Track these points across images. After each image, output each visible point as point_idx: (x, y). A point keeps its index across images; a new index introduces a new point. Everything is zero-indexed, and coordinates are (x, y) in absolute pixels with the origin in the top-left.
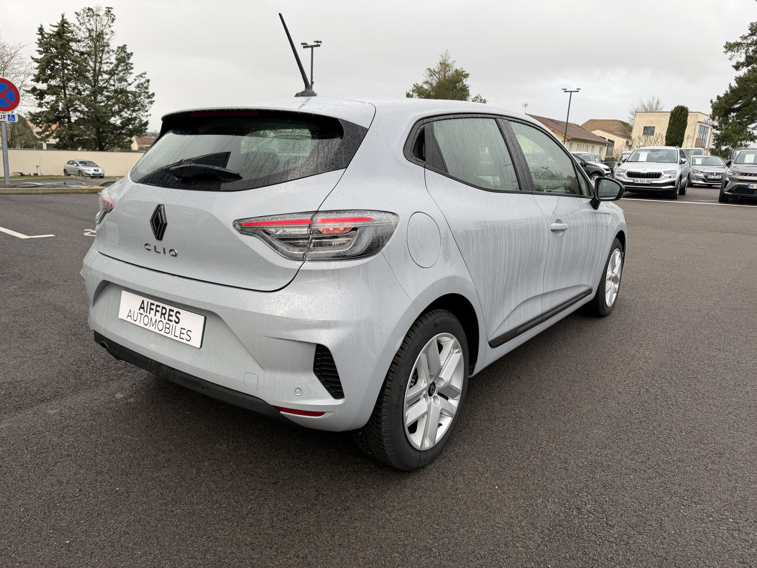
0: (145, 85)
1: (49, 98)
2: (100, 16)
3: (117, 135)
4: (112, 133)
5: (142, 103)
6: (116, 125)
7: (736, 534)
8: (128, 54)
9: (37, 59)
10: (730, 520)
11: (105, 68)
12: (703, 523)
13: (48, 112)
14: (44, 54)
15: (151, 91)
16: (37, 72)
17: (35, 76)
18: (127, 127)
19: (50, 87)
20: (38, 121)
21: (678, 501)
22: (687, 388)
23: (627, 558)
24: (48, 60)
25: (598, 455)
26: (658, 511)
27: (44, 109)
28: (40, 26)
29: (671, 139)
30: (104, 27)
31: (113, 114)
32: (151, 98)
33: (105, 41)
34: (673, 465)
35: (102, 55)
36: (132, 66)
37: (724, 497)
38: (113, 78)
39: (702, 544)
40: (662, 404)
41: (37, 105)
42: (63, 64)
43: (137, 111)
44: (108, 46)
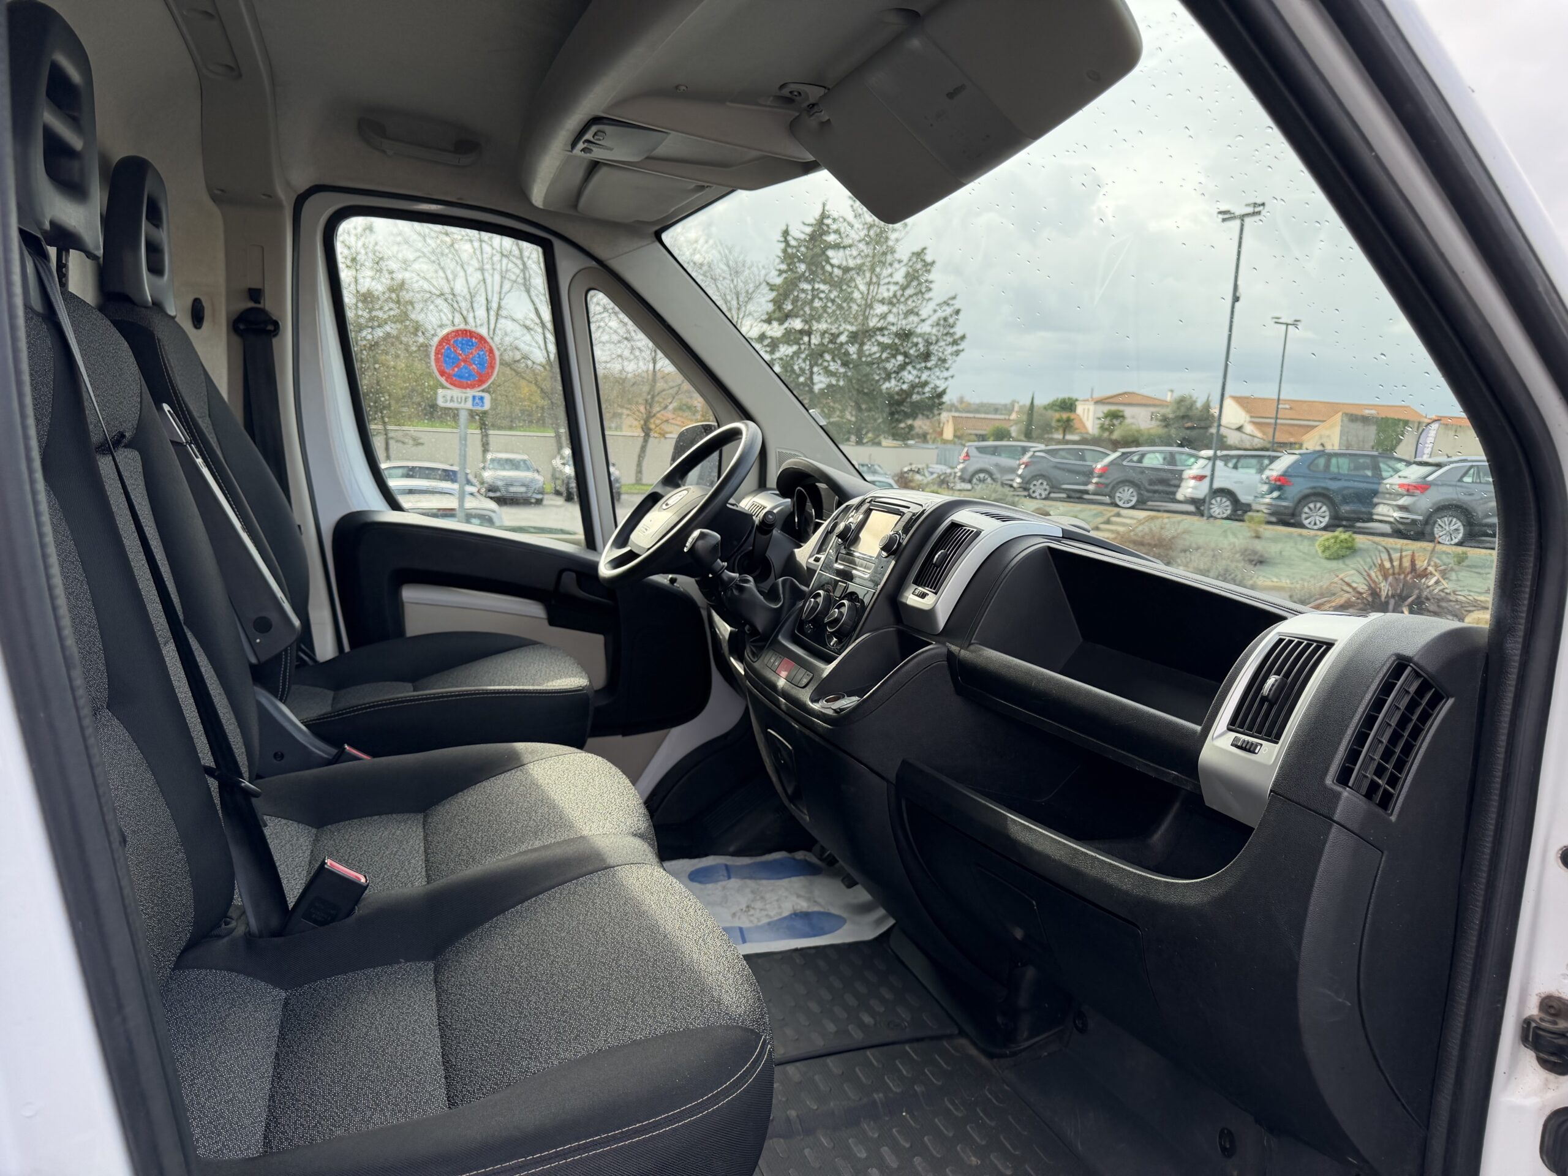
0: (951, 321)
1: (785, 350)
5: (940, 354)
8: (928, 264)
9: (775, 285)
11: (885, 293)
14: (784, 275)
15: (959, 331)
16: (770, 307)
17: (767, 313)
18: (909, 399)
19: (788, 332)
24: (790, 284)
28: (784, 228)
31: (888, 376)
32: (957, 344)
33: (890, 243)
35: (881, 269)
36: (931, 286)
38: (895, 310)
42: (813, 288)
43: (930, 369)
44: (893, 251)
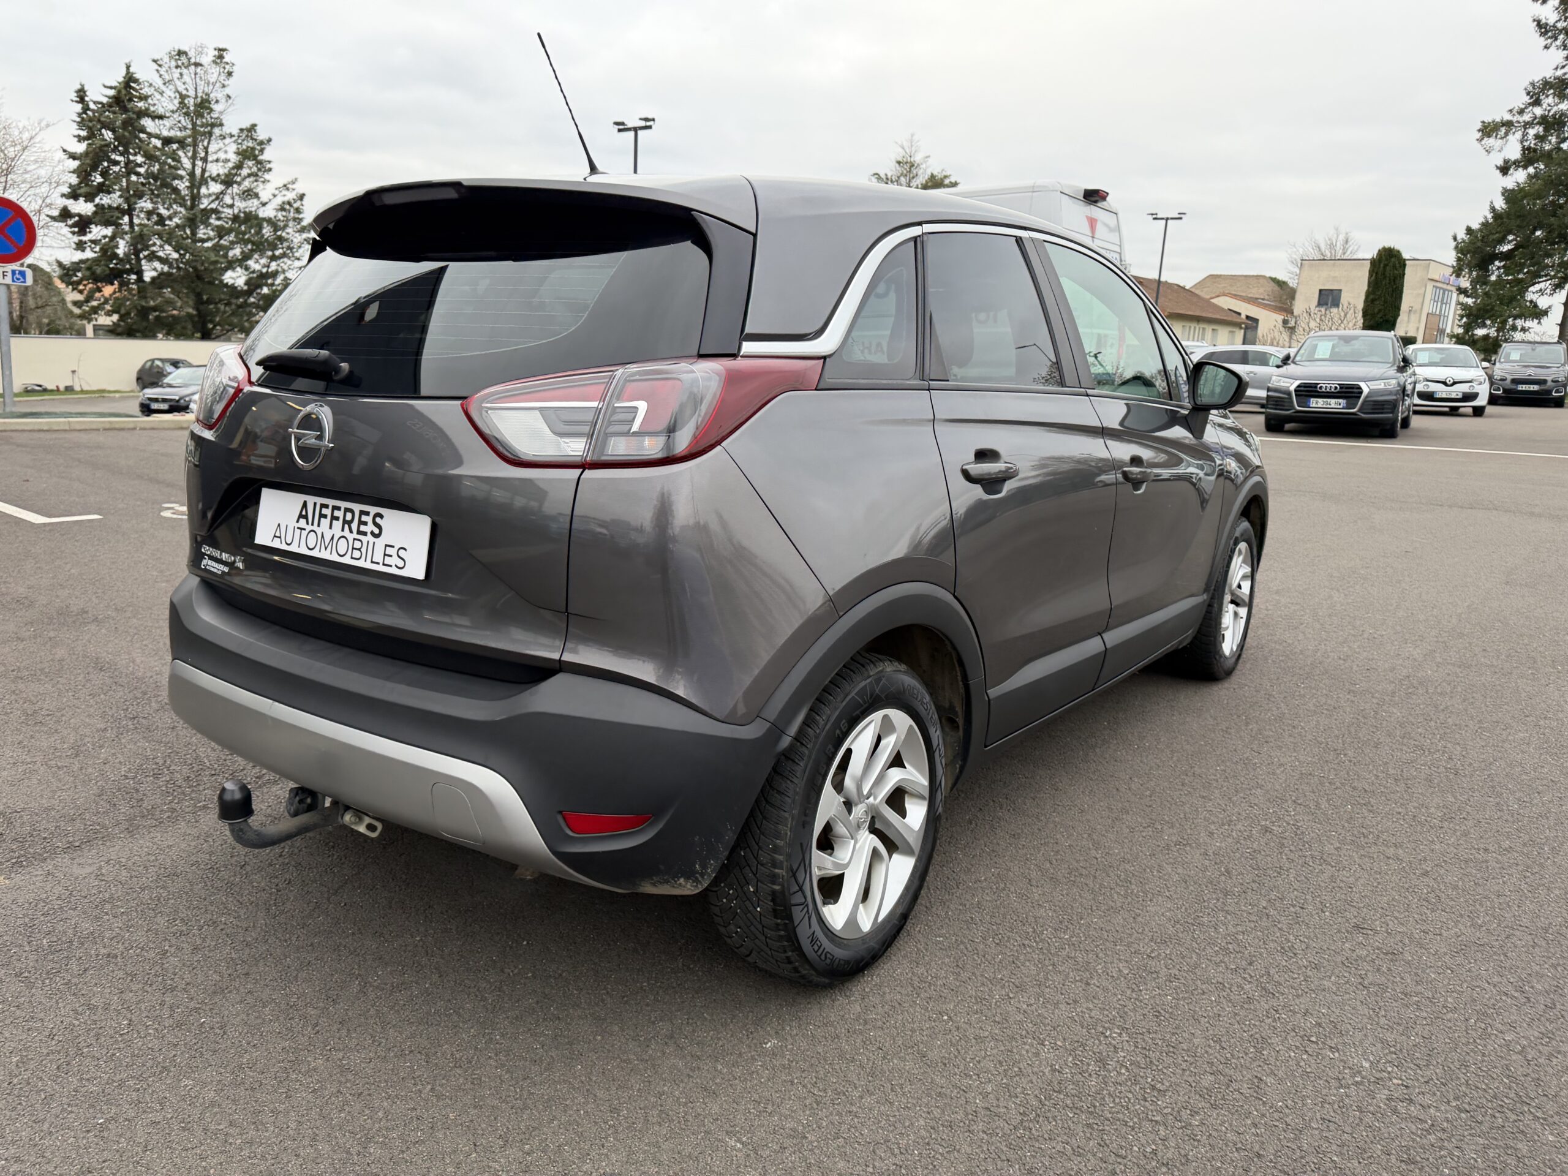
0: (295, 205)
1: (98, 232)
2: (201, 65)
3: (240, 306)
4: (228, 304)
6: (236, 288)
7: (1401, 1107)
8: (261, 143)
9: (75, 153)
10: (1395, 1081)
11: (214, 169)
12: (1341, 1086)
13: (94, 260)
14: (86, 142)
15: (307, 217)
16: (74, 180)
17: (71, 186)
18: (259, 291)
19: (100, 209)
20: (75, 279)
21: (1298, 1044)
22: (1346, 825)
23: (1183, 1152)
24: (96, 154)
25: (1153, 955)
26: (1257, 1063)
27: (89, 254)
28: (79, 87)
29: (1373, 315)
30: (211, 87)
31: (231, 265)
33: (214, 115)
34: (1296, 976)
35: (209, 143)
36: (268, 166)
37: (1390, 1037)
38: (229, 191)
39: (1332, 1126)
40: (1292, 856)
41: (74, 246)
42: (128, 163)
43: (279, 258)
44: (221, 125)
